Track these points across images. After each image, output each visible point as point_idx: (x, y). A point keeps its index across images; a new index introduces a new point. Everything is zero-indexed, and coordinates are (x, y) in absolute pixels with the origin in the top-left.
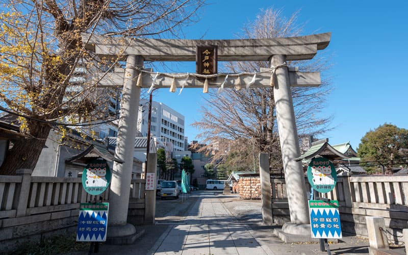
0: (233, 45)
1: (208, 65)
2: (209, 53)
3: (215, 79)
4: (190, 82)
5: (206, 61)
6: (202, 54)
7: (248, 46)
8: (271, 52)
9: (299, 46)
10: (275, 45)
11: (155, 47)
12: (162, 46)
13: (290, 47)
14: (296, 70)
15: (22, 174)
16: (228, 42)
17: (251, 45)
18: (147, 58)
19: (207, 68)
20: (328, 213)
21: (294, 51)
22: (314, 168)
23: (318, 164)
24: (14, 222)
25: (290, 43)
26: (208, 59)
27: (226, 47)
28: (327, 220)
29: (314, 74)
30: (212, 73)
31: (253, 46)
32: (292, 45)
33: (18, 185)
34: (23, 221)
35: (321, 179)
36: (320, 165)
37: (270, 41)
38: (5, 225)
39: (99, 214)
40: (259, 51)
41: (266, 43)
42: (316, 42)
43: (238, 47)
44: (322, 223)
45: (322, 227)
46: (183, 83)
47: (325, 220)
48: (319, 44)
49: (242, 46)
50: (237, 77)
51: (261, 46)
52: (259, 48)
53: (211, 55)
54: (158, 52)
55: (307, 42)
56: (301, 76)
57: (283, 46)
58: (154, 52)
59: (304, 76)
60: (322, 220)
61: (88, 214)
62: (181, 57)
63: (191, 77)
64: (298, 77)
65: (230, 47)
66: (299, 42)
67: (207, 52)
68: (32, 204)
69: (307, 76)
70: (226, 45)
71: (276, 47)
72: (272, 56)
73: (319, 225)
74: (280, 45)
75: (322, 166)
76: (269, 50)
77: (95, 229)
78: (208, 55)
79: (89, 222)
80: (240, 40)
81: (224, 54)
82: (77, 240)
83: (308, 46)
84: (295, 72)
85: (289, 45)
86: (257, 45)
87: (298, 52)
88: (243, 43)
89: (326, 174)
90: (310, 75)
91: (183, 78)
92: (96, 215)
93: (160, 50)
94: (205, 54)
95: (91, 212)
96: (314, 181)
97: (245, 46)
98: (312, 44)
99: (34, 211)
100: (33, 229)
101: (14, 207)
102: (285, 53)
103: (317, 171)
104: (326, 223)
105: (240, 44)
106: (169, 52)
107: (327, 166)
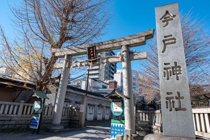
0: (104, 44)
1: (92, 55)
2: (92, 49)
3: (96, 61)
4: (86, 63)
5: (92, 53)
6: (90, 50)
7: (110, 43)
8: (121, 44)
9: (135, 39)
10: (123, 41)
11: (74, 50)
12: (77, 49)
13: (131, 40)
14: (134, 52)
15: (20, 102)
16: (102, 43)
17: (112, 42)
18: (73, 55)
19: (92, 56)
20: (119, 126)
21: (133, 42)
22: (114, 102)
23: (116, 100)
24: (16, 119)
25: (131, 38)
26: (92, 52)
27: (101, 45)
28: (118, 130)
29: (143, 52)
30: (94, 58)
31: (113, 43)
32: (132, 39)
33: (19, 106)
34: (19, 119)
35: (116, 109)
36: (117, 101)
37: (121, 39)
38: (12, 119)
39: (37, 118)
40: (115, 45)
41: (119, 41)
42: (145, 35)
43: (106, 44)
44: (116, 131)
45: (115, 133)
46: (83, 64)
47: (117, 130)
48: (146, 36)
49: (108, 44)
50: (105, 59)
51: (117, 42)
52: (116, 43)
53: (93, 50)
54: (75, 52)
55: (140, 36)
56: (136, 54)
57: (127, 40)
58: (74, 52)
59: (137, 54)
60: (116, 130)
61: (34, 118)
62: (84, 53)
63: (86, 61)
64: (135, 55)
65: (103, 45)
66: (136, 37)
67: (91, 49)
68: (24, 113)
69: (139, 54)
70: (101, 44)
71: (124, 41)
72: (122, 46)
73: (114, 132)
74: (126, 40)
75: (117, 102)
76: (120, 43)
77: (35, 124)
78: (92, 50)
79: (34, 121)
80: (107, 41)
81: (100, 49)
82: (30, 127)
83: (140, 38)
84: (133, 53)
85: (130, 39)
86: (115, 42)
87: (135, 42)
88: (109, 42)
89: (119, 106)
90: (141, 53)
91: (83, 62)
92: (36, 118)
93: (76, 51)
94: (91, 50)
95: (35, 117)
96: (113, 109)
97: (109, 44)
98: (142, 37)
99: (25, 116)
100: (24, 122)
101: (17, 114)
102: (128, 44)
103: (115, 104)
104: (117, 132)
105: (107, 43)
106: (79, 51)
107: (120, 102)
